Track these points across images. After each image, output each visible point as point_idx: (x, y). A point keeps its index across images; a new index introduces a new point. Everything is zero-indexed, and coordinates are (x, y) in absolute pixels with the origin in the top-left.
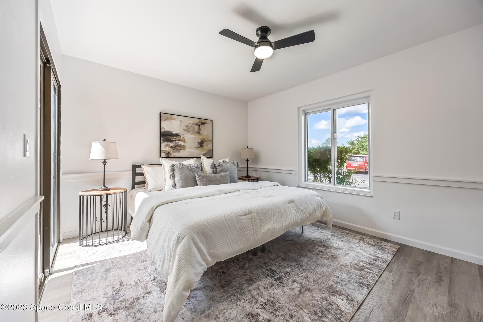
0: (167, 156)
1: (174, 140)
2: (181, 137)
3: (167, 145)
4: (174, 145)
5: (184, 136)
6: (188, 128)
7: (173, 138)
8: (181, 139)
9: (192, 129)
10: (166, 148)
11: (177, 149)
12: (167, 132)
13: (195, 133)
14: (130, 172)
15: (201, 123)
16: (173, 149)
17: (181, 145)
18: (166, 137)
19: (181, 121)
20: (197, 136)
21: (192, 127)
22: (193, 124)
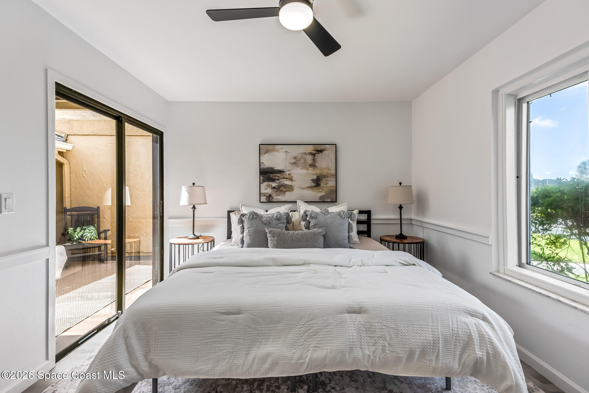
0: (267, 200)
1: (277, 178)
2: (287, 174)
3: (268, 186)
4: (278, 185)
5: (291, 172)
6: (297, 161)
7: (276, 176)
8: (287, 176)
9: (302, 160)
10: (267, 189)
11: (281, 191)
12: (268, 169)
13: (308, 167)
14: (225, 219)
15: (317, 151)
16: (276, 190)
17: (286, 184)
18: (266, 176)
19: (287, 151)
20: (311, 170)
21: (302, 158)
22: (304, 154)
